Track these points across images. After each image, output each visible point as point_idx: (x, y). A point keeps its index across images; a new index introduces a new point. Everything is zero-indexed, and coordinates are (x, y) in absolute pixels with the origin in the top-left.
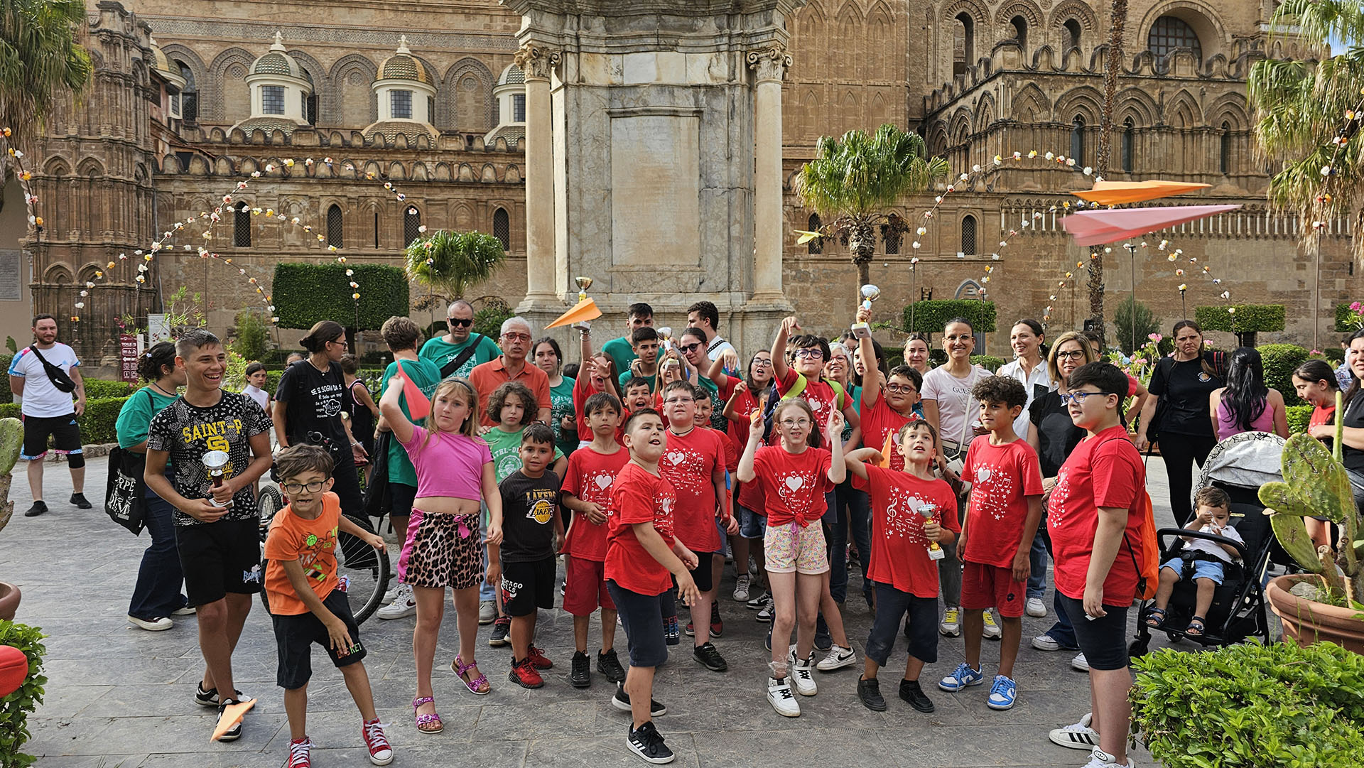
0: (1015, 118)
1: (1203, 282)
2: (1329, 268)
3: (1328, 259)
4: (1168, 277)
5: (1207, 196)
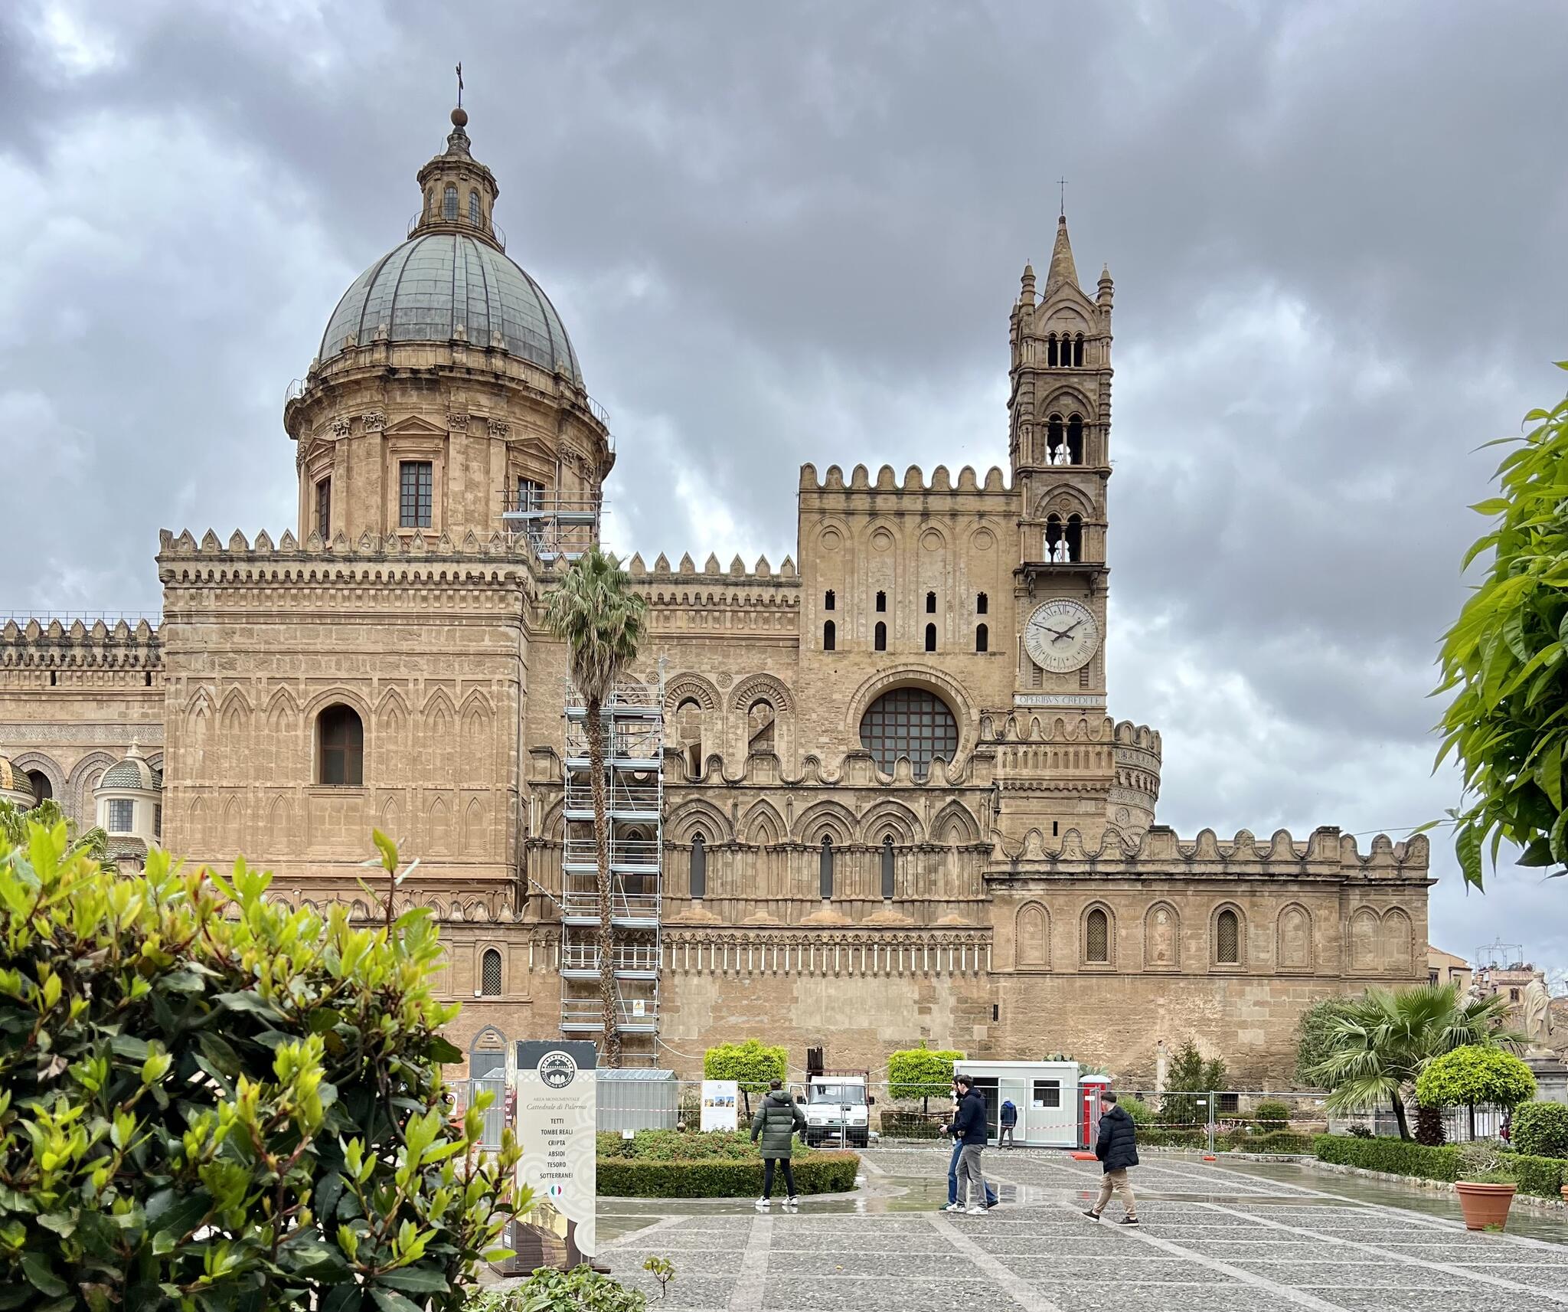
0: (548, 837)
1: (791, 1028)
2: (964, 1011)
3: (960, 1000)
4: (744, 1022)
5: (795, 925)
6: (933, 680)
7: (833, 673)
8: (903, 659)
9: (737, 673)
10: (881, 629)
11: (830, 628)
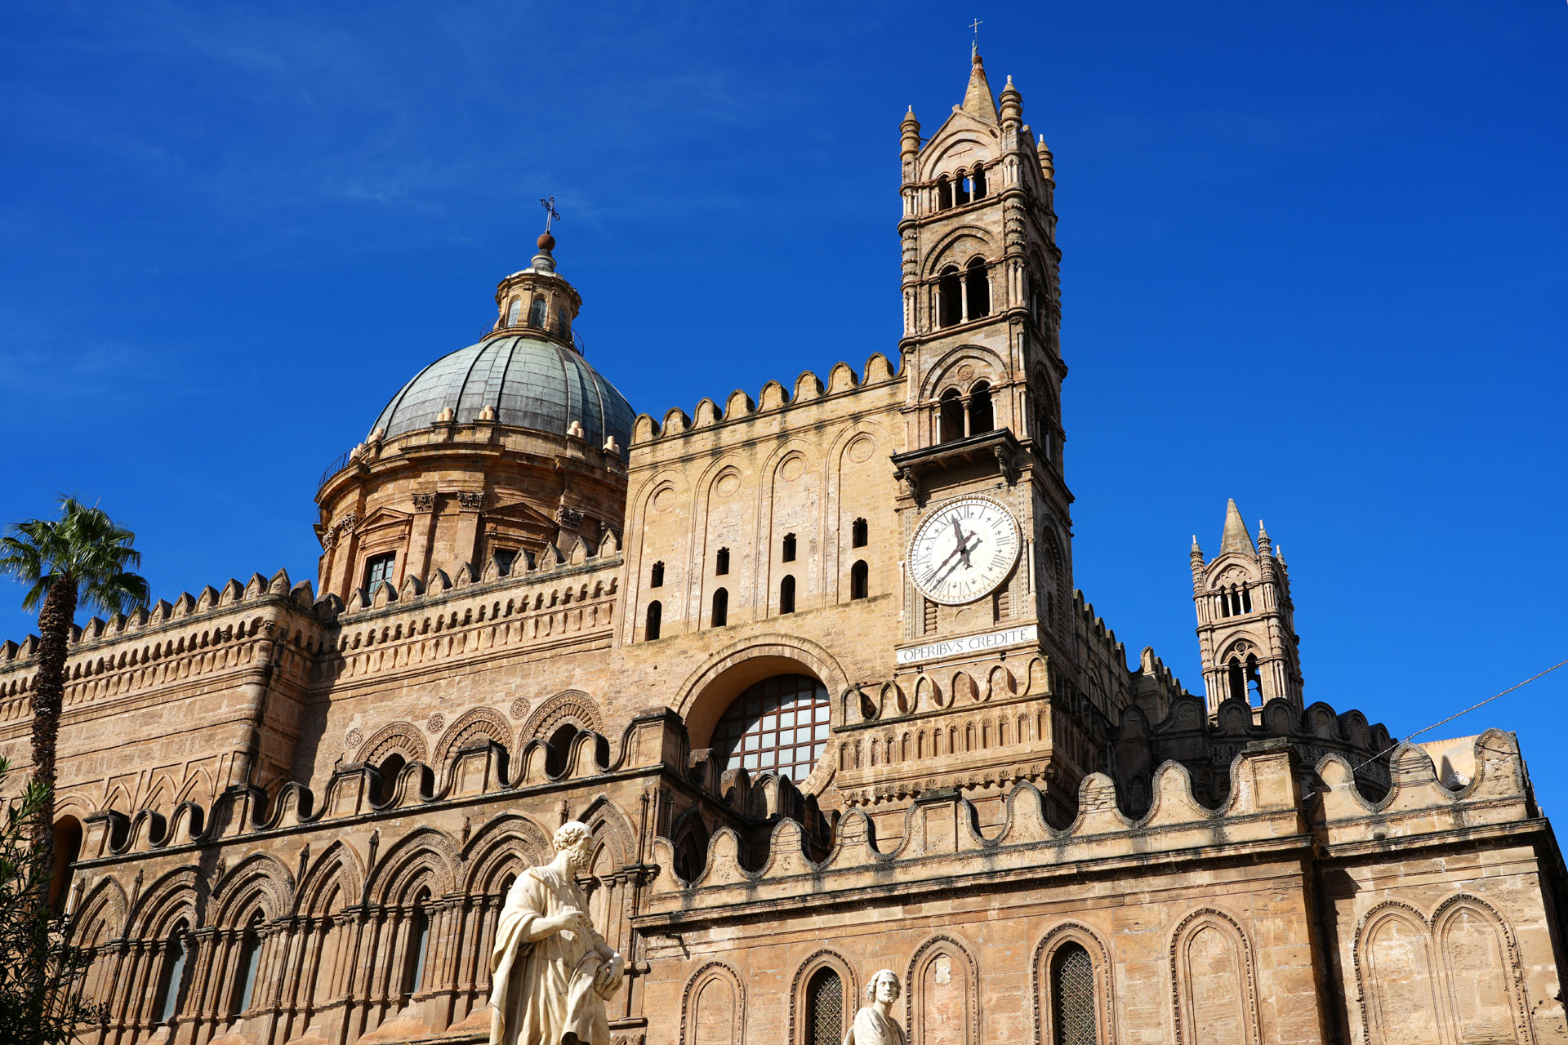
6: (787, 653)
7: (651, 670)
8: (746, 632)
9: (537, 695)
10: (721, 597)
11: (655, 610)
